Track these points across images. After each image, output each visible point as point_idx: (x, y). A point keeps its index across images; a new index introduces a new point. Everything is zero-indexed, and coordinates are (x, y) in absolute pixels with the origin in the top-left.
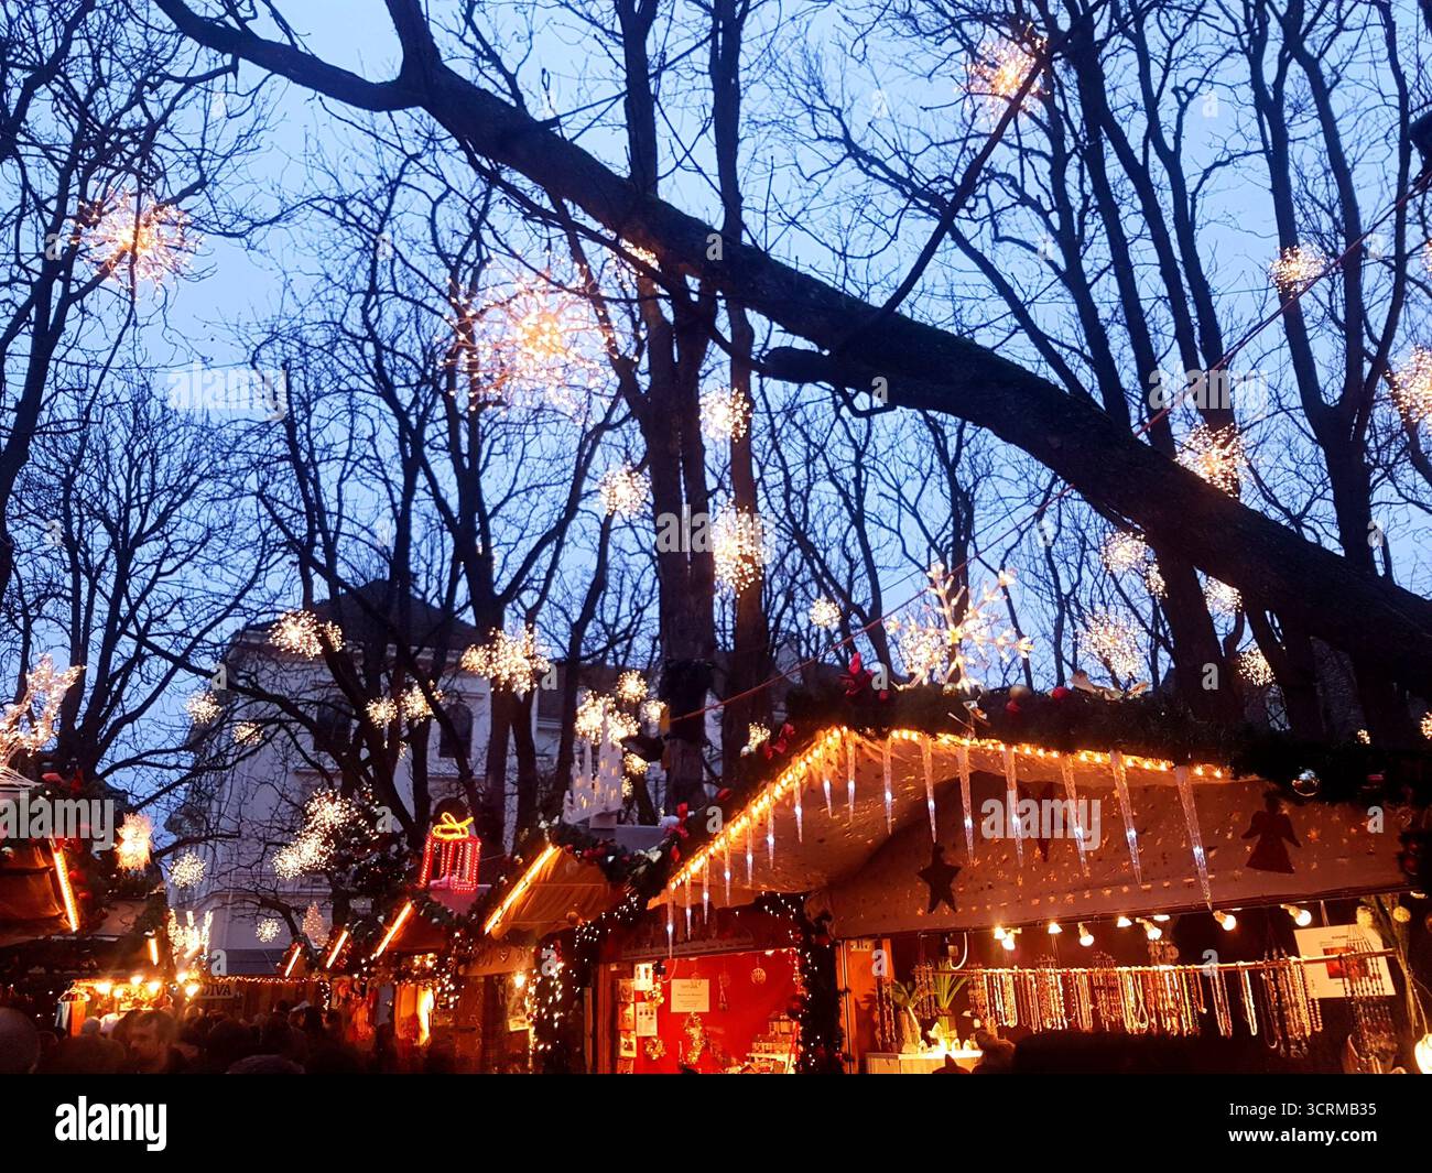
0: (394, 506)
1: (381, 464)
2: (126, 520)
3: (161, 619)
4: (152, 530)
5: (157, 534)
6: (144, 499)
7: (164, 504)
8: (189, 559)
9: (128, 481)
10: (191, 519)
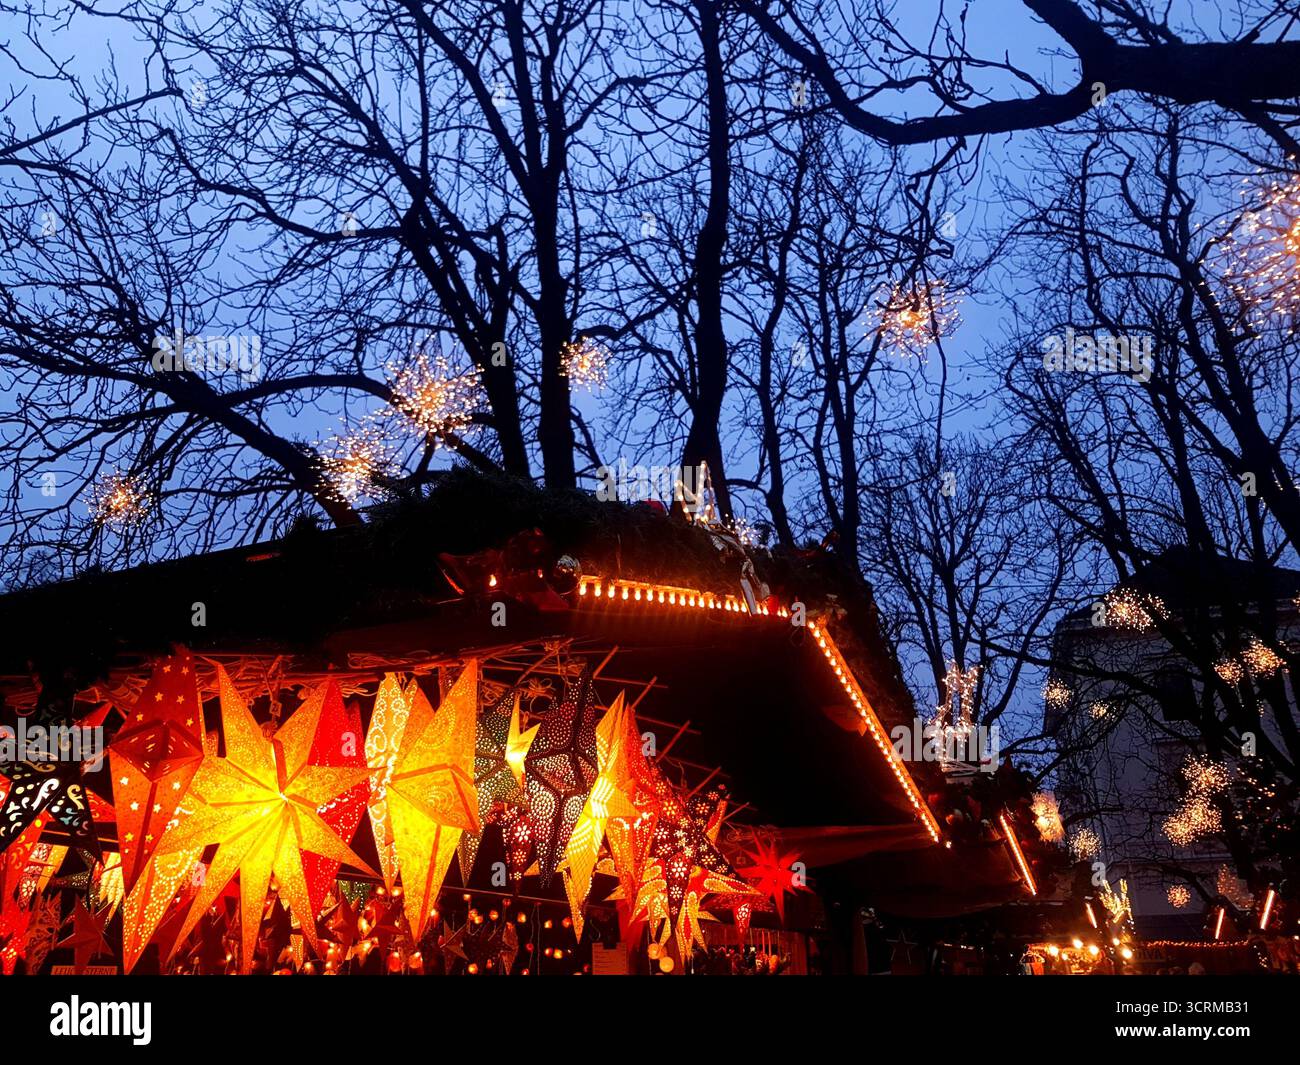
0: (1170, 470)
1: (1145, 436)
2: (938, 548)
3: (993, 624)
4: (962, 550)
5: (967, 554)
6: (947, 528)
7: (964, 527)
8: (1000, 568)
9: (931, 517)
10: (990, 534)
